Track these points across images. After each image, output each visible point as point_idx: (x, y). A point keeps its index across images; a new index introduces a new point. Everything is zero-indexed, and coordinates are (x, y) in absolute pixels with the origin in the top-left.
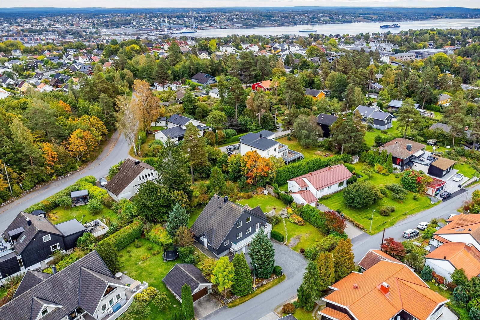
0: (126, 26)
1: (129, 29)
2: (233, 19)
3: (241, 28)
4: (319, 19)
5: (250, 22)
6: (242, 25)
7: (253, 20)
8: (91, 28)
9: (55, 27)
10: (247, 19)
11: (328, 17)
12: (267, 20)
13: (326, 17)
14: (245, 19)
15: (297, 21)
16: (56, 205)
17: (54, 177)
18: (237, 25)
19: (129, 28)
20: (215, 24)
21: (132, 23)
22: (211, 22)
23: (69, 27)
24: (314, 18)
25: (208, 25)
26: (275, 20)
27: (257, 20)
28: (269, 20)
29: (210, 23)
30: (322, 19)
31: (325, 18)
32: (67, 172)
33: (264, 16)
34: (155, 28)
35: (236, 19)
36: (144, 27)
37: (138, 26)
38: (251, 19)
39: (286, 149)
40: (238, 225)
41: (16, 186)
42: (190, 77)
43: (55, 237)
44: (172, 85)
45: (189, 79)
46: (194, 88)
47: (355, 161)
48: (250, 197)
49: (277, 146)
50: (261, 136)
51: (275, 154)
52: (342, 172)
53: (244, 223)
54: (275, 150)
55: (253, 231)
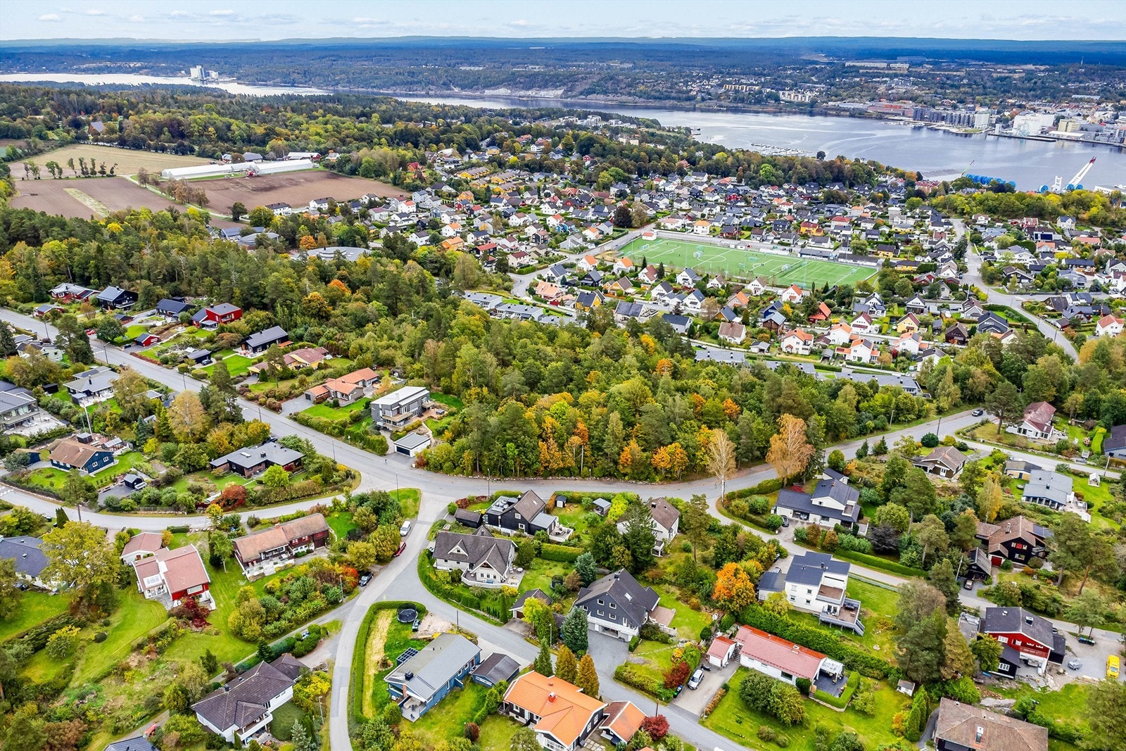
16: (580, 501)
39: (838, 602)
40: (601, 602)
41: (586, 468)
42: (1116, 424)
43: (523, 520)
44: (1026, 425)
45: (1108, 427)
46: (1061, 450)
47: (903, 690)
48: (697, 608)
49: (815, 589)
50: (822, 566)
51: (809, 597)
52: (807, 665)
53: (607, 605)
54: (810, 592)
55: (619, 621)
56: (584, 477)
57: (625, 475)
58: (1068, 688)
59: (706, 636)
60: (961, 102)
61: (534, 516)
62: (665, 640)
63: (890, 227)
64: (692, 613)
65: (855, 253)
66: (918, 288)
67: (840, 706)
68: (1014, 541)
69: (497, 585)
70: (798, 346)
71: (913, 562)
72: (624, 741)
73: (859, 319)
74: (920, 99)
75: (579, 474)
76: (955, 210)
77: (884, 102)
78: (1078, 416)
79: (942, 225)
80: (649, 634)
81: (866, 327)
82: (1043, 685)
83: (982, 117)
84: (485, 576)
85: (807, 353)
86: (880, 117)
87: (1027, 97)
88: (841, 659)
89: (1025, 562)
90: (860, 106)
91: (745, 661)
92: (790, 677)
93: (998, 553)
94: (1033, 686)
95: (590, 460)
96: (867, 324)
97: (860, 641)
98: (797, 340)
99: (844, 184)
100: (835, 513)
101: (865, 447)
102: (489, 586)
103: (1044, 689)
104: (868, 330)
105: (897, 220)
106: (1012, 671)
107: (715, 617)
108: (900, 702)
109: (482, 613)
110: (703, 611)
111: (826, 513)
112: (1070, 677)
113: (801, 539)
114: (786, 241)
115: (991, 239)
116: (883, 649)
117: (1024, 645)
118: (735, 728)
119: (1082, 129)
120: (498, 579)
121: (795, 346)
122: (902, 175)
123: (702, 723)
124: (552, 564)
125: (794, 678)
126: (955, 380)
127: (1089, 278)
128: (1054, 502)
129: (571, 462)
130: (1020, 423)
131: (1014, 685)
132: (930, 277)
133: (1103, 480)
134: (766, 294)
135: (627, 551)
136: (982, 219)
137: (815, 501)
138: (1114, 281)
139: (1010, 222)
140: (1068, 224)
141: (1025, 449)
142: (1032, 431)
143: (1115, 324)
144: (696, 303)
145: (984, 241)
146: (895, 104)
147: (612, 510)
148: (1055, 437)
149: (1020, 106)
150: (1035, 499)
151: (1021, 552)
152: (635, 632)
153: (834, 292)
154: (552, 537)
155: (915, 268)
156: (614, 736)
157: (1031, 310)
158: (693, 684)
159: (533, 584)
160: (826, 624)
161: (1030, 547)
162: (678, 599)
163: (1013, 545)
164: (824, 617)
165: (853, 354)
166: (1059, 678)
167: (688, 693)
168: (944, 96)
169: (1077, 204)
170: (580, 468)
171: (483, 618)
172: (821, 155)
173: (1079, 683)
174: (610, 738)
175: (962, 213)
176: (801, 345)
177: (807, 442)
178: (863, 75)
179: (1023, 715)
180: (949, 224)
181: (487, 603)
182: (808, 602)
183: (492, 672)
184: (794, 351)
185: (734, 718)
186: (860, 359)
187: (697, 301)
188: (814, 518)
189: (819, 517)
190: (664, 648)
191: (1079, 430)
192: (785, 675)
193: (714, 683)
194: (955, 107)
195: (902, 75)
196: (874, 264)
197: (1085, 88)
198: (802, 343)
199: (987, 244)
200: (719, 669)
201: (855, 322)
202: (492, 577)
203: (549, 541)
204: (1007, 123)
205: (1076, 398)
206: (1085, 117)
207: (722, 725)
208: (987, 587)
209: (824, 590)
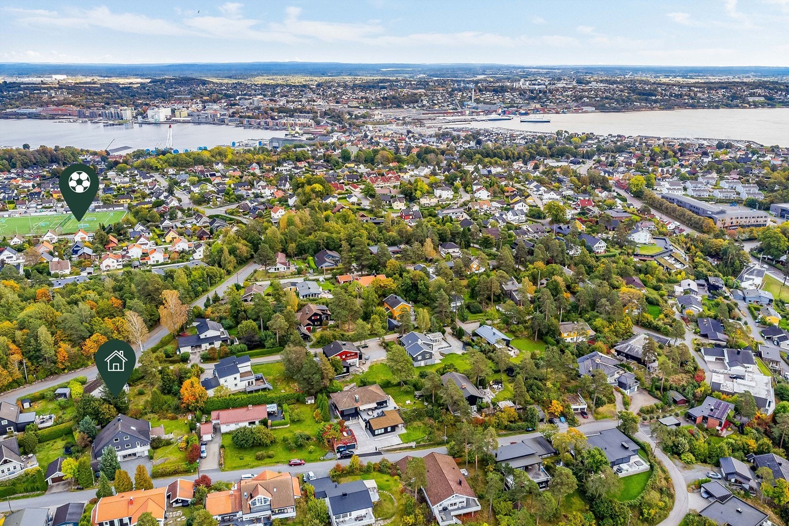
0: (411, 105)
1: (414, 110)
2: (581, 98)
3: (592, 112)
4: (744, 100)
5: (610, 104)
6: (594, 109)
7: (617, 101)
8: (362, 107)
9: (315, 104)
10: (607, 98)
11: (763, 96)
12: (640, 100)
13: (760, 95)
14: (602, 98)
15: (698, 102)
16: (42, 397)
17: (66, 371)
18: (585, 108)
19: (414, 108)
20: (552, 104)
21: (422, 101)
22: (546, 101)
23: (333, 105)
24: (734, 97)
25: (538, 106)
26: (656, 101)
27: (623, 101)
28: (646, 100)
29: (544, 103)
30: (751, 99)
31: (756, 99)
32: (78, 368)
33: (639, 94)
34: (453, 109)
35: (588, 97)
36: (437, 107)
37: (428, 105)
38: (612, 99)
39: (252, 378)
40: (116, 440)
41: (30, 376)
42: (315, 253)
43: (10, 423)
44: (279, 266)
45: (312, 256)
46: (299, 272)
47: (309, 402)
48: (174, 418)
49: (238, 375)
50: (234, 362)
51: (236, 382)
52: (259, 413)
53: (122, 439)
54: (235, 379)
55: (134, 446)
56: (31, 383)
57: (64, 369)
58: (371, 367)
59: (192, 428)
60: (108, 104)
61: (17, 417)
62: (168, 443)
63: (116, 184)
64: (174, 422)
65: (105, 203)
66: (162, 215)
67: (286, 424)
68: (313, 316)
69: (19, 472)
70: (113, 264)
71: (273, 344)
72: (190, 500)
73: (141, 240)
74: (77, 103)
75: (26, 383)
76: (151, 168)
77: (52, 107)
78: (296, 255)
79: (149, 178)
80: (157, 444)
81: (147, 244)
82: (361, 371)
83: (128, 113)
84: (6, 471)
85: (121, 267)
86: (52, 117)
87: (148, 98)
88: (272, 403)
89: (321, 325)
90: (34, 110)
91: (224, 429)
92: (254, 423)
93: (309, 324)
94: (358, 373)
95: (32, 368)
96: (147, 242)
97: (273, 392)
98: (112, 260)
99: (59, 164)
100: (217, 338)
101: (208, 300)
102: (12, 476)
103: (363, 373)
104: (148, 245)
105: (117, 180)
106: (348, 371)
107: (190, 417)
108: (311, 408)
109: (21, 495)
110: (180, 418)
111: (211, 340)
112: (368, 364)
113: (206, 359)
114: (47, 205)
115: (185, 181)
116: (285, 390)
117: (346, 356)
118: (242, 463)
119: (189, 115)
120: (18, 467)
121: (111, 265)
122: (95, 154)
123: (223, 470)
124: (51, 442)
125: (257, 422)
126: (230, 253)
127: (250, 192)
128: (315, 294)
129: (18, 375)
130: (275, 265)
131: (351, 377)
132: (164, 207)
133: (326, 279)
134: (60, 241)
135: (111, 406)
136: (171, 171)
137: (202, 336)
138: (263, 191)
139: (187, 170)
140: (220, 167)
141: (283, 277)
142: (282, 268)
143: (280, 210)
144: (12, 257)
145: (180, 183)
146: (61, 107)
147: (73, 392)
148: (293, 269)
149: (147, 104)
150: (306, 296)
151: (317, 320)
152: (148, 447)
153: (111, 229)
154: (40, 426)
155: (150, 205)
156: (183, 501)
157: (232, 214)
158: (203, 455)
159: (49, 459)
160: (251, 392)
161: (320, 316)
162: (159, 419)
163: (313, 318)
164: (248, 390)
165: (152, 259)
166: (365, 366)
167: (203, 461)
168: (94, 101)
169: (219, 154)
170: (25, 378)
171: (23, 497)
172: (26, 146)
173: (373, 364)
174: (181, 504)
175: (157, 169)
176: (116, 264)
177: (183, 304)
178: (25, 89)
179: (364, 384)
180: (152, 176)
181: (20, 487)
182: (236, 385)
183: (68, 517)
184: (112, 268)
185: (238, 459)
186: (157, 261)
187: (11, 255)
188: (205, 346)
189: (207, 344)
190: (171, 447)
191: (300, 262)
192: (250, 423)
193: (214, 448)
194: (104, 107)
195: (55, 88)
196: (122, 208)
197: (179, 91)
198: (115, 261)
199: (182, 184)
200: (212, 441)
201: (139, 242)
202: (12, 469)
203: (40, 429)
204: (144, 115)
205: (292, 246)
206: (188, 108)
207: (234, 465)
208: (312, 343)
209: (243, 375)
